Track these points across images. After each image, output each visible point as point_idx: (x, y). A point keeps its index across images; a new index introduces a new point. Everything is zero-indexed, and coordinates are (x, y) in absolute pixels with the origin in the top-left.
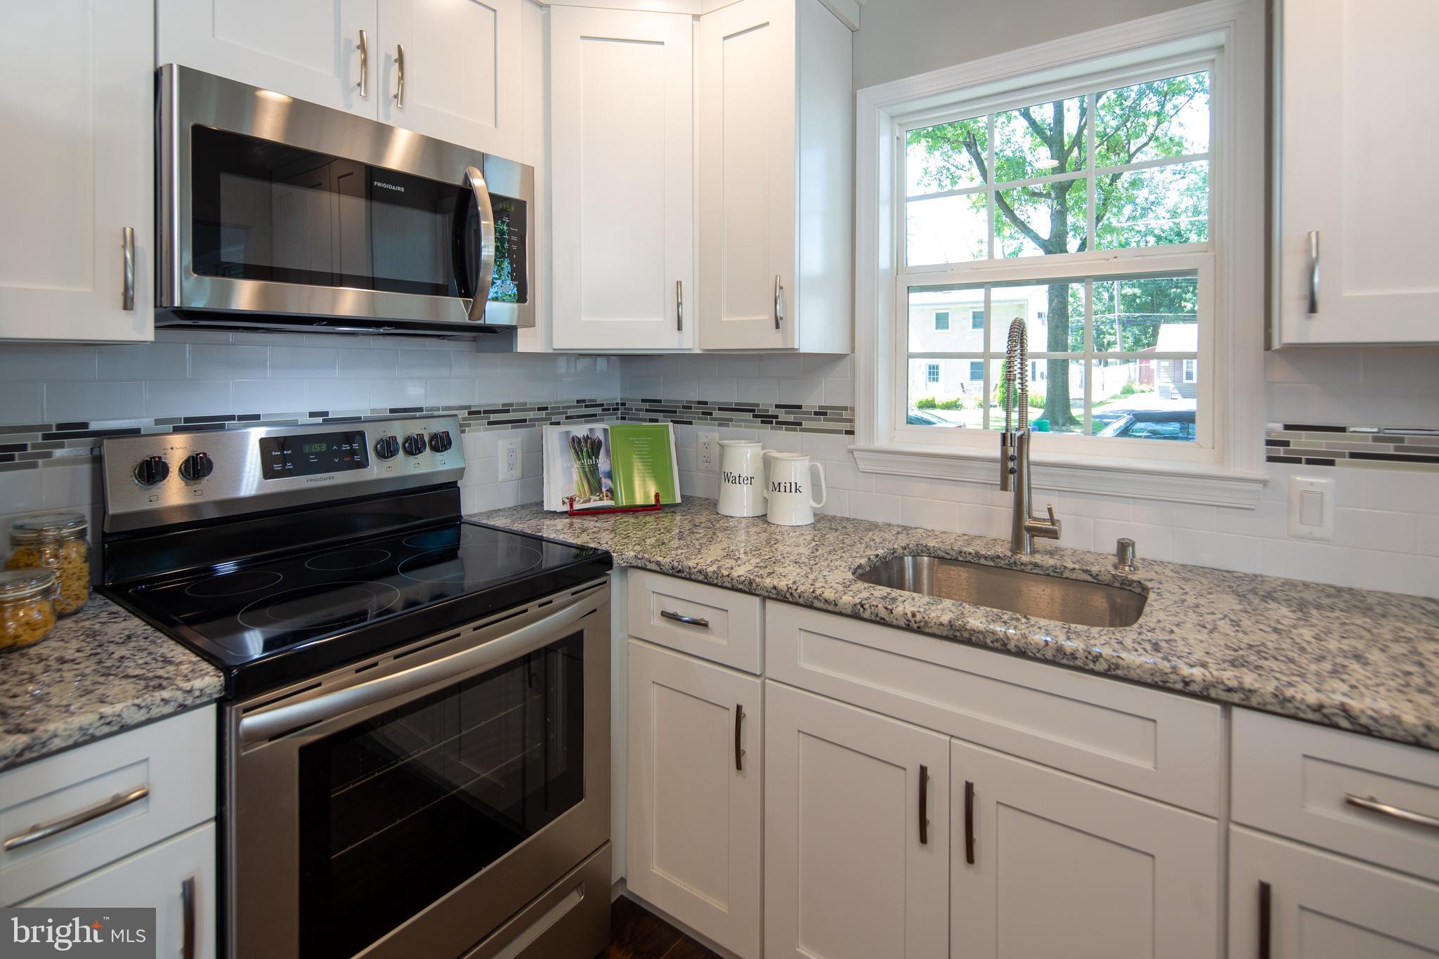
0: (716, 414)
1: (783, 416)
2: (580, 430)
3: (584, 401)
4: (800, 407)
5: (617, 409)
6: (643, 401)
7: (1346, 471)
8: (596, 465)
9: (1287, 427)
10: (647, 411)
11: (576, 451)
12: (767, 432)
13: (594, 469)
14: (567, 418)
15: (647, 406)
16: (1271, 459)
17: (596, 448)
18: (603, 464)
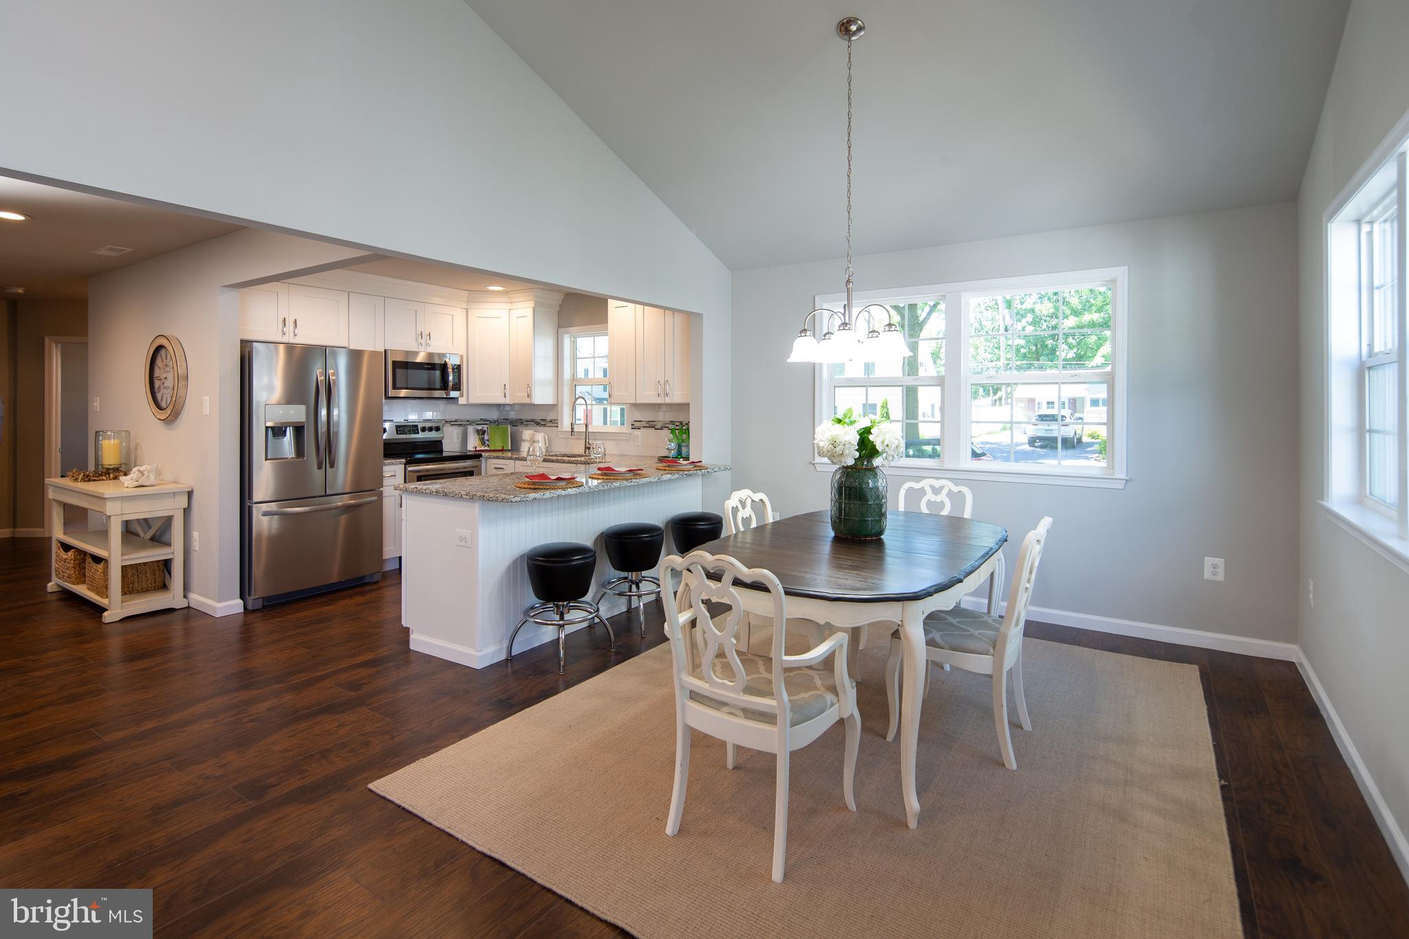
0: (524, 423)
2: (479, 427)
3: (481, 419)
4: (545, 420)
5: (492, 421)
6: (501, 418)
7: (642, 430)
11: (478, 433)
12: (538, 428)
13: (484, 439)
14: (475, 424)
15: (504, 421)
16: (631, 428)
17: (484, 432)
18: (486, 437)
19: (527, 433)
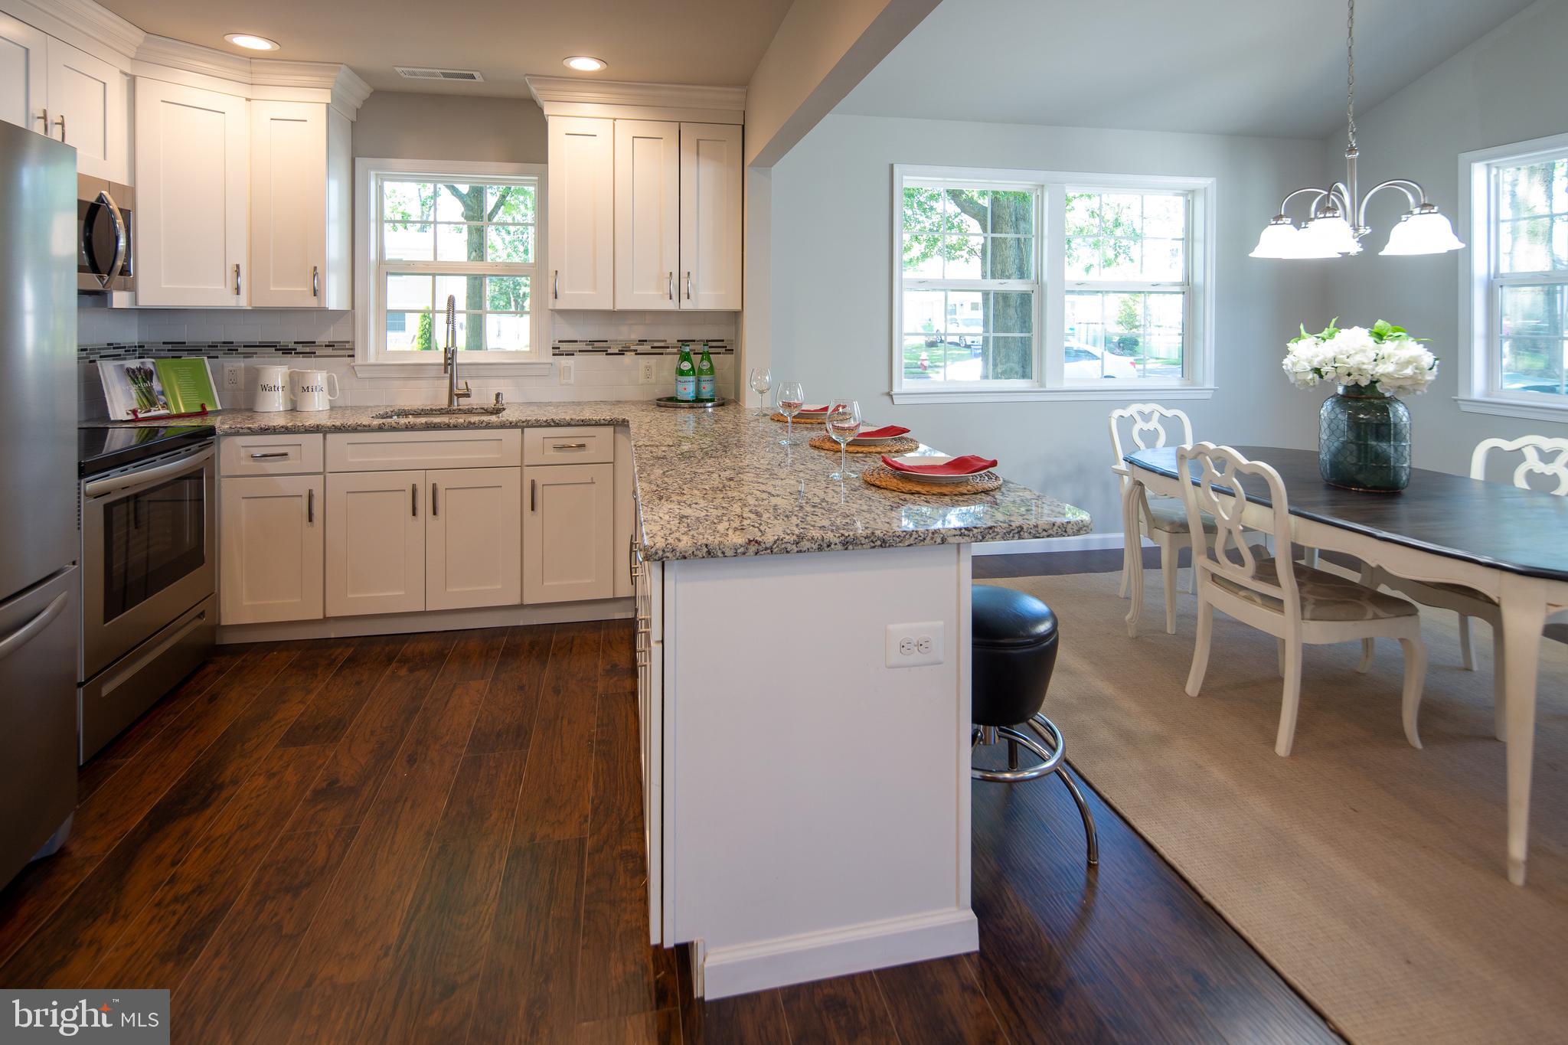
1: (300, 348)
2: (133, 364)
3: (112, 344)
4: (314, 342)
5: (135, 351)
6: (164, 343)
7: (578, 357)
8: (152, 386)
9: (560, 342)
10: (169, 350)
11: (132, 378)
12: (288, 358)
13: (150, 390)
14: (101, 357)
15: (170, 347)
16: (554, 355)
17: (148, 375)
18: (156, 386)
19: (277, 373)
